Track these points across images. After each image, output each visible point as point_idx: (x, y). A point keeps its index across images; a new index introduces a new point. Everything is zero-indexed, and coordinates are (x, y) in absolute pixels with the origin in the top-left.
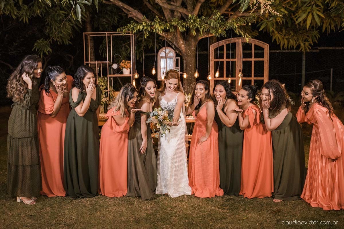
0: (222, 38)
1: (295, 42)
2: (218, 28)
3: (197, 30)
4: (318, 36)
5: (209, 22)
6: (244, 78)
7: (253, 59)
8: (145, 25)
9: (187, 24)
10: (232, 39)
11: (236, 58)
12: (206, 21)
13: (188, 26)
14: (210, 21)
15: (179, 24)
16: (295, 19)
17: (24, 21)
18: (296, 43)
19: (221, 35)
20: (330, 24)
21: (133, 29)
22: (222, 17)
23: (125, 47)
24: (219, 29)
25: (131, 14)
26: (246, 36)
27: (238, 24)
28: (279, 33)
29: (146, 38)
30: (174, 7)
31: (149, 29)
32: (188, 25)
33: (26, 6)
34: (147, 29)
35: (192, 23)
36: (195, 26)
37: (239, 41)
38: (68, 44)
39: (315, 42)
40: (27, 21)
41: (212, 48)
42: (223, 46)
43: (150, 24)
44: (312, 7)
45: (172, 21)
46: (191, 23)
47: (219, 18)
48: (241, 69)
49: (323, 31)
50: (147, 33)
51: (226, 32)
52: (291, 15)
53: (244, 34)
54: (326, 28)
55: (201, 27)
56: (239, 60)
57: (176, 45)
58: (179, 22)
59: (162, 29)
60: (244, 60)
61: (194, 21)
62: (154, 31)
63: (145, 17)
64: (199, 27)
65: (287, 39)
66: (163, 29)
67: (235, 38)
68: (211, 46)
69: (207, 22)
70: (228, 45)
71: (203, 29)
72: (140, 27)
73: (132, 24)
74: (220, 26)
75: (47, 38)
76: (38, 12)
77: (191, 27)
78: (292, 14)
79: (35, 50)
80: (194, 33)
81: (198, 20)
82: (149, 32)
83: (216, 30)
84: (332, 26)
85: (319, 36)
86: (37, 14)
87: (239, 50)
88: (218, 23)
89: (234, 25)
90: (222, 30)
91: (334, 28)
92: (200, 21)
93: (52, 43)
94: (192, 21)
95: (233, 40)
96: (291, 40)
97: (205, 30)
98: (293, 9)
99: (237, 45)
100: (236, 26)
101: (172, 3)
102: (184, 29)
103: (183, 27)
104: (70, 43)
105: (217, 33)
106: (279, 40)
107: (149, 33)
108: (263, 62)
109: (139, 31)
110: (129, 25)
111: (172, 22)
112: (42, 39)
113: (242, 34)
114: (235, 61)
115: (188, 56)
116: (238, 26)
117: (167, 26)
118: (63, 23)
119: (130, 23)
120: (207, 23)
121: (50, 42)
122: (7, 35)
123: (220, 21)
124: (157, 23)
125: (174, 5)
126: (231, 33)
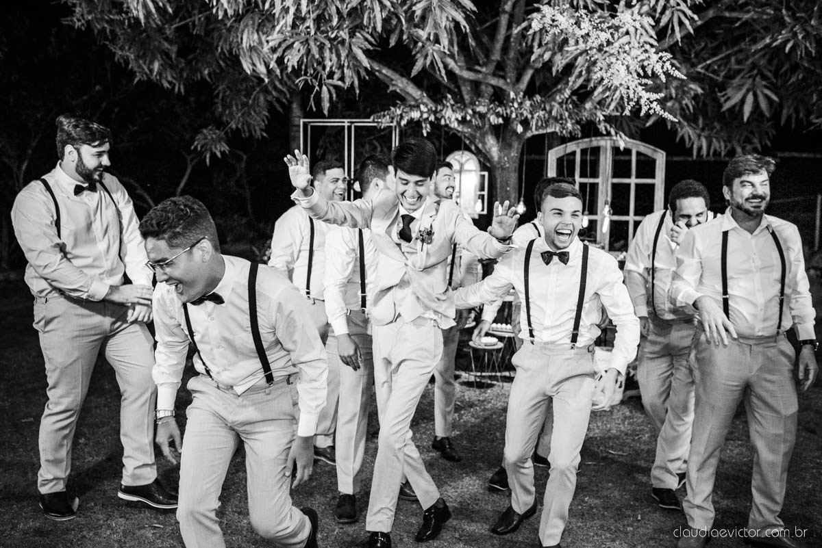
0: (573, 138)
1: (723, 144)
2: (566, 120)
3: (526, 123)
4: (772, 132)
5: (548, 108)
6: (616, 218)
7: (633, 181)
8: (426, 110)
9: (506, 109)
10: (593, 139)
11: (601, 177)
12: (543, 106)
13: (507, 114)
14: (551, 106)
15: (491, 111)
16: (723, 100)
17: (176, 90)
18: (726, 147)
19: (571, 133)
20: (797, 111)
21: (402, 117)
22: (575, 98)
23: (371, 144)
24: (567, 122)
25: (394, 85)
26: (621, 137)
27: (604, 113)
28: (689, 125)
29: (425, 135)
30: (480, 76)
31: (432, 118)
32: (509, 111)
33: (183, 61)
34: (428, 118)
35: (516, 109)
36: (522, 114)
37: (606, 143)
38: (260, 137)
39: (766, 144)
40: (182, 90)
41: (553, 156)
42: (574, 153)
43: (434, 109)
44: (754, 80)
45: (477, 103)
46: (513, 109)
47: (567, 99)
48: (609, 199)
49: (783, 122)
50: (428, 126)
51: (581, 127)
52: (714, 92)
53: (616, 133)
54: (789, 117)
55: (533, 118)
56: (605, 182)
57: (480, 146)
58: (491, 106)
59: (457, 119)
60: (616, 181)
61: (520, 104)
62: (443, 122)
63: (425, 95)
64: (529, 116)
65: (706, 138)
66: (460, 119)
67: (599, 138)
68: (550, 152)
69: (545, 107)
70: (584, 152)
71: (537, 120)
72: (415, 115)
73: (399, 108)
74: (570, 115)
75: (220, 124)
76: (206, 72)
77: (514, 116)
78: (717, 90)
79: (196, 147)
80: (520, 129)
81: (528, 103)
82: (431, 123)
83: (561, 124)
84: (801, 115)
85: (775, 133)
86: (202, 77)
87: (606, 163)
88: (567, 110)
89: (596, 114)
90: (573, 124)
91: (804, 119)
92: (531, 105)
93: (230, 135)
94: (516, 105)
95: (595, 142)
96: (714, 140)
97: (540, 124)
98: (720, 79)
99: (601, 153)
100: (602, 118)
101: (477, 68)
102: (501, 121)
103: (498, 115)
104: (265, 135)
105: (563, 128)
106: (690, 139)
107: (431, 126)
108: (652, 186)
109: (411, 121)
110: (392, 109)
111: (478, 106)
112: (210, 127)
113: (613, 132)
114: (598, 184)
115: (504, 169)
116: (604, 116)
117: (467, 113)
118: (252, 97)
119: (395, 105)
120: (544, 109)
121: (226, 133)
122: (117, 110)
123: (571, 106)
124: (447, 107)
125: (480, 72)
126: (590, 129)
